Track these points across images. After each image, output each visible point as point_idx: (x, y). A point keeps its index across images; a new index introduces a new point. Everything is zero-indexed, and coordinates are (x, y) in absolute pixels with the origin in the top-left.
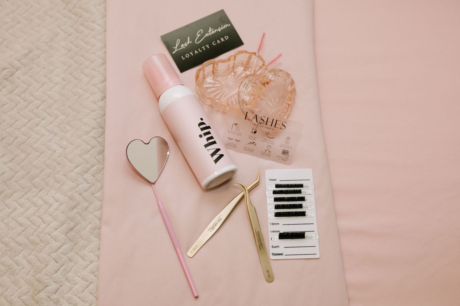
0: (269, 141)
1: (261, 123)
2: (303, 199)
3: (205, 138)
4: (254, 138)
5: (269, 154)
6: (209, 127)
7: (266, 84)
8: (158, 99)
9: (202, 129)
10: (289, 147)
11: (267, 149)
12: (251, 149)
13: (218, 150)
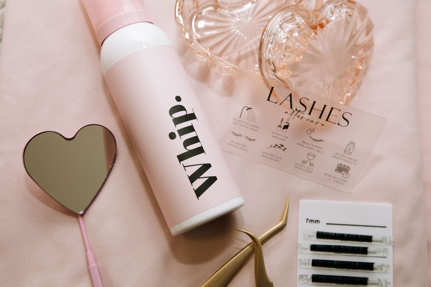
0: (313, 145)
1: (299, 111)
2: (369, 267)
3: (180, 140)
4: (282, 138)
5: (310, 169)
6: (192, 117)
7: (319, 28)
8: (99, 45)
9: (177, 121)
10: (352, 161)
11: (306, 160)
12: (275, 157)
13: (206, 167)
